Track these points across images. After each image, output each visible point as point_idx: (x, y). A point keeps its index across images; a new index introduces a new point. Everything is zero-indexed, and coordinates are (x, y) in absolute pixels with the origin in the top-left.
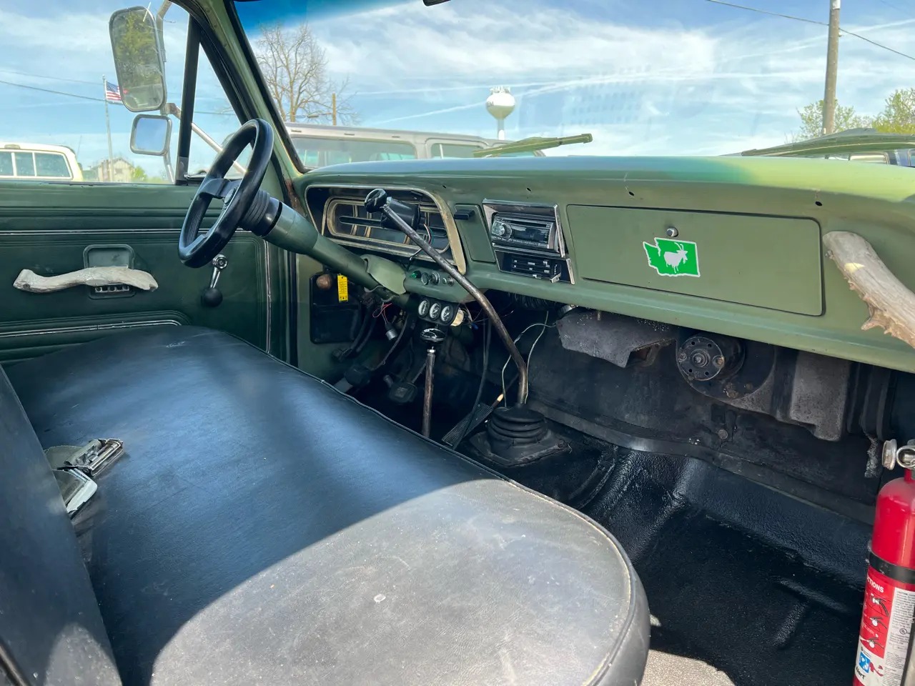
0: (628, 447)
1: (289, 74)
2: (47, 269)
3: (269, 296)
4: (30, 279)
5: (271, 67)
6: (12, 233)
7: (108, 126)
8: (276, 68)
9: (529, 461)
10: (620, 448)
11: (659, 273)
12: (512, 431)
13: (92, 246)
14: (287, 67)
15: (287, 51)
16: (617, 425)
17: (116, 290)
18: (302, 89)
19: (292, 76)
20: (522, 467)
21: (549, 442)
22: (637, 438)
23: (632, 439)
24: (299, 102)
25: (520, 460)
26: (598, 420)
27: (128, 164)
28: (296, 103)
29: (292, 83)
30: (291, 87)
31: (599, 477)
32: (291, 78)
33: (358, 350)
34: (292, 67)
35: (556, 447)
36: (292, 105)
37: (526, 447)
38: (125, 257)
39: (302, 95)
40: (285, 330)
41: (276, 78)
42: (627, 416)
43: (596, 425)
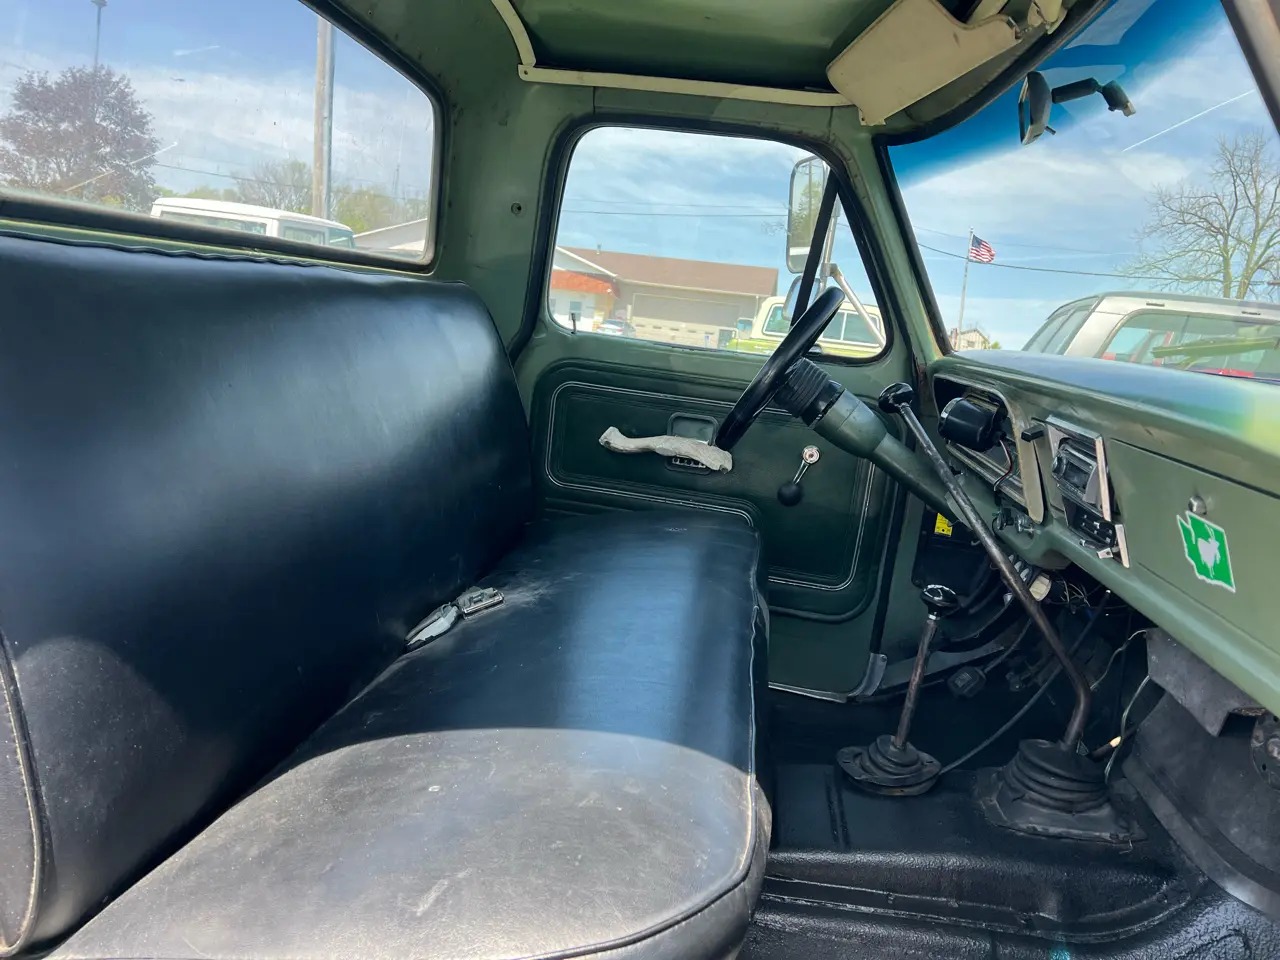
0: (1222, 884)
1: (1257, 217)
2: (634, 431)
3: (865, 509)
4: (614, 438)
5: (1224, 209)
6: (610, 389)
7: (964, 288)
8: (1235, 209)
9: (1039, 834)
10: (1211, 882)
11: (1197, 574)
12: (1031, 779)
13: (678, 414)
14: (1255, 208)
15: (1262, 184)
16: (1216, 839)
17: (692, 465)
18: (1275, 241)
19: (1261, 221)
20: (1017, 836)
21: (1097, 823)
22: (1240, 874)
23: (1231, 874)
24: (1263, 259)
25: (1024, 826)
26: (1195, 820)
27: (983, 337)
28: (1257, 262)
29: (1258, 231)
30: (1255, 238)
31: (1148, 913)
32: (1257, 223)
33: (972, 611)
34: (1265, 208)
35: (1106, 835)
36: (1247, 265)
37: (1045, 811)
38: (710, 431)
39: (1271, 250)
40: (880, 556)
41: (1229, 225)
42: (1234, 831)
43: (1191, 828)
